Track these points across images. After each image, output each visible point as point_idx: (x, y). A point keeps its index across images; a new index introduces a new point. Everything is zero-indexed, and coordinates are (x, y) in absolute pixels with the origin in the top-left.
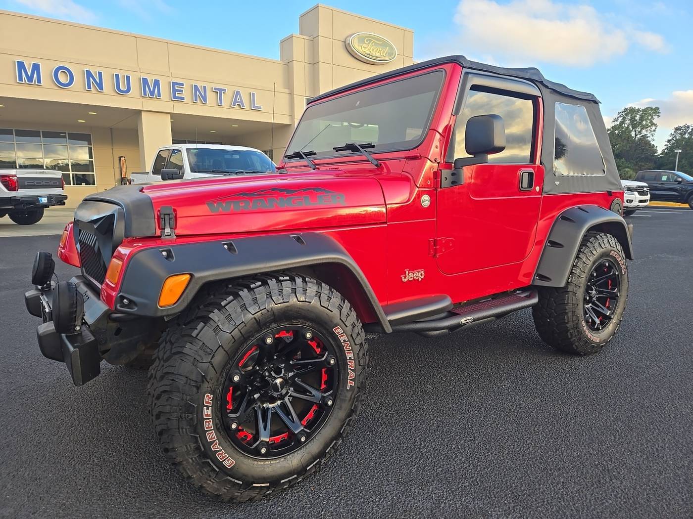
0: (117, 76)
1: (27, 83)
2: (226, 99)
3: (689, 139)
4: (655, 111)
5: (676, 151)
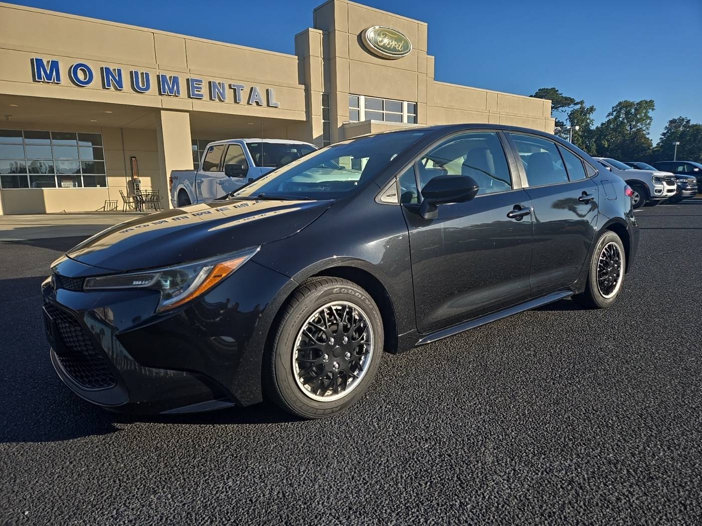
0: (136, 72)
1: (46, 81)
2: (243, 96)
3: (684, 132)
4: (650, 104)
5: (674, 143)
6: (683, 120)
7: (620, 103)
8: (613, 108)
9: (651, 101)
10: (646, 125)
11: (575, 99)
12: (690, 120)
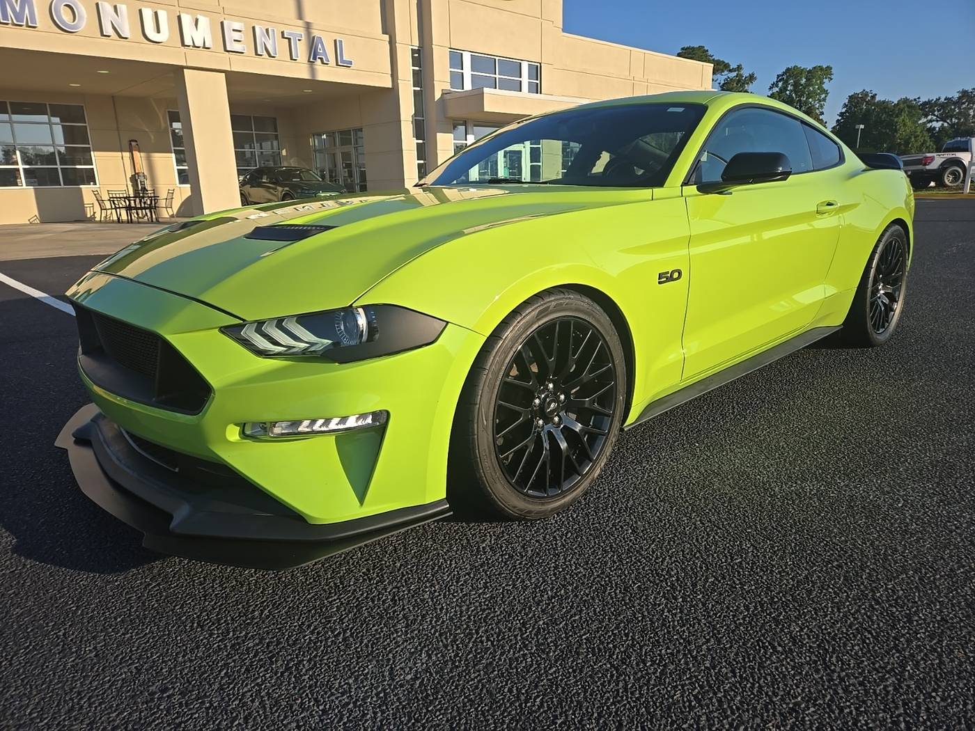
3: (868, 110)
4: (827, 72)
5: (857, 127)
6: (867, 95)
7: (788, 69)
8: (778, 76)
9: (829, 68)
10: (820, 101)
11: (731, 64)
12: (876, 95)
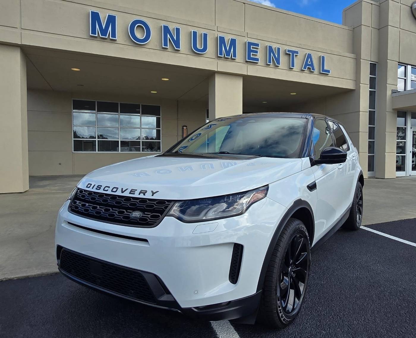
0: (195, 33)
1: (101, 36)
2: (298, 62)
